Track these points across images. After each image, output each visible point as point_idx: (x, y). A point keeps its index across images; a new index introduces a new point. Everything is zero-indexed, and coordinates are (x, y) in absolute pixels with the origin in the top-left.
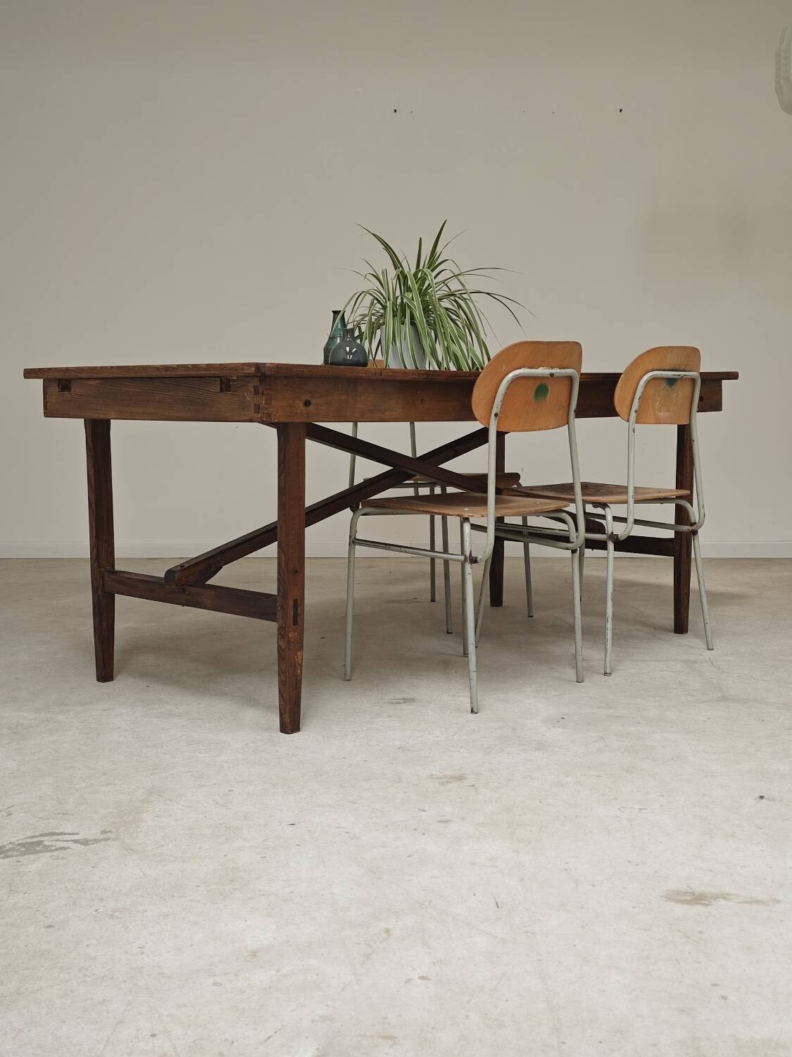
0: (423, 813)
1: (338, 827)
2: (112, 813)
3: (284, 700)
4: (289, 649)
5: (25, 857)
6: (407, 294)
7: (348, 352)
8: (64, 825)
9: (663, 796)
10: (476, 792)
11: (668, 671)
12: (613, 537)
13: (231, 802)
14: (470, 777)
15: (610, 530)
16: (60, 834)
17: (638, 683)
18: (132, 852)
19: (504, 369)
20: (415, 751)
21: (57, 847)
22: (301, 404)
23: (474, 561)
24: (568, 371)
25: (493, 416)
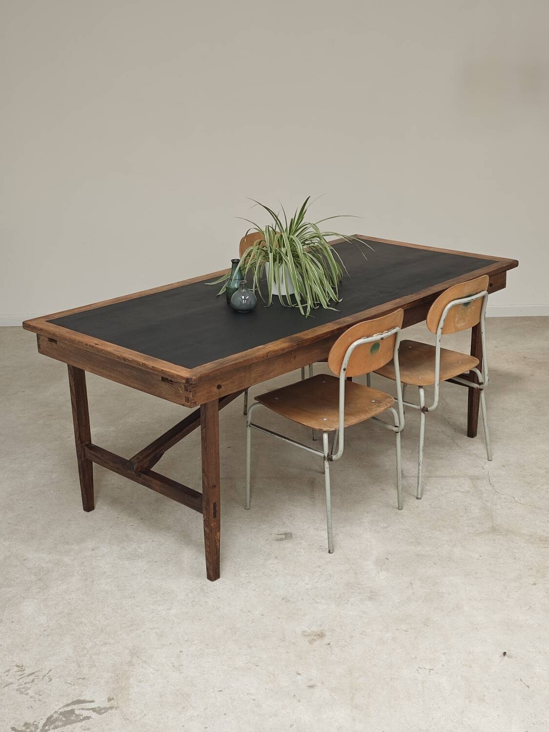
0: (298, 676)
1: (248, 694)
2: (111, 678)
3: (209, 563)
4: (211, 533)
5: (67, 727)
6: (283, 249)
7: (243, 299)
8: (85, 692)
9: (444, 654)
10: (331, 651)
11: (459, 491)
12: (424, 410)
13: (182, 665)
14: (328, 633)
15: (423, 405)
16: (84, 702)
17: (438, 509)
18: (127, 722)
19: (350, 340)
20: (293, 602)
21: (83, 716)
22: (215, 389)
23: (330, 459)
24: (394, 331)
25: (342, 370)
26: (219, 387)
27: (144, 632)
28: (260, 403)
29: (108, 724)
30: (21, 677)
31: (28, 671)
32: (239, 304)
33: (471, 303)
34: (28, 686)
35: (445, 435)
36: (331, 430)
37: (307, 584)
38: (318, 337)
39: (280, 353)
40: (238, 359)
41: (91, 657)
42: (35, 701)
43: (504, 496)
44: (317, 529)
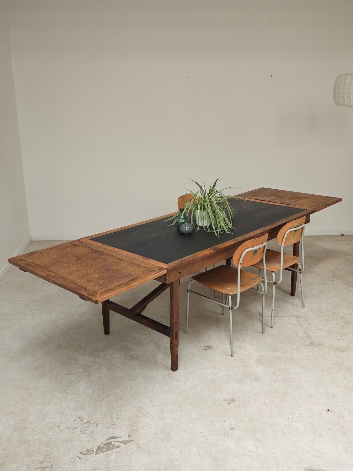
0: (225, 423)
1: (200, 433)
2: (129, 424)
3: (173, 362)
4: (174, 347)
5: (108, 451)
6: (206, 204)
7: (186, 228)
8: (116, 432)
9: (298, 410)
10: (240, 409)
11: (291, 324)
12: (275, 283)
13: (164, 417)
14: (237, 399)
15: (274, 281)
16: (116, 438)
17: (282, 333)
18: (140, 449)
19: (244, 249)
20: (217, 383)
21: (116, 446)
22: (178, 274)
23: (232, 308)
24: (264, 244)
25: (239, 264)
26: (180, 273)
27: (142, 399)
28: (194, 280)
29: (130, 450)
30: (82, 424)
31: (85, 421)
32: (184, 230)
33: (298, 230)
34: (86, 429)
35: (280, 295)
36: (233, 294)
37: (223, 373)
38: (226, 247)
39: (210, 255)
40: (189, 259)
41: (117, 413)
42: (90, 437)
43: (314, 326)
44: (223, 344)
